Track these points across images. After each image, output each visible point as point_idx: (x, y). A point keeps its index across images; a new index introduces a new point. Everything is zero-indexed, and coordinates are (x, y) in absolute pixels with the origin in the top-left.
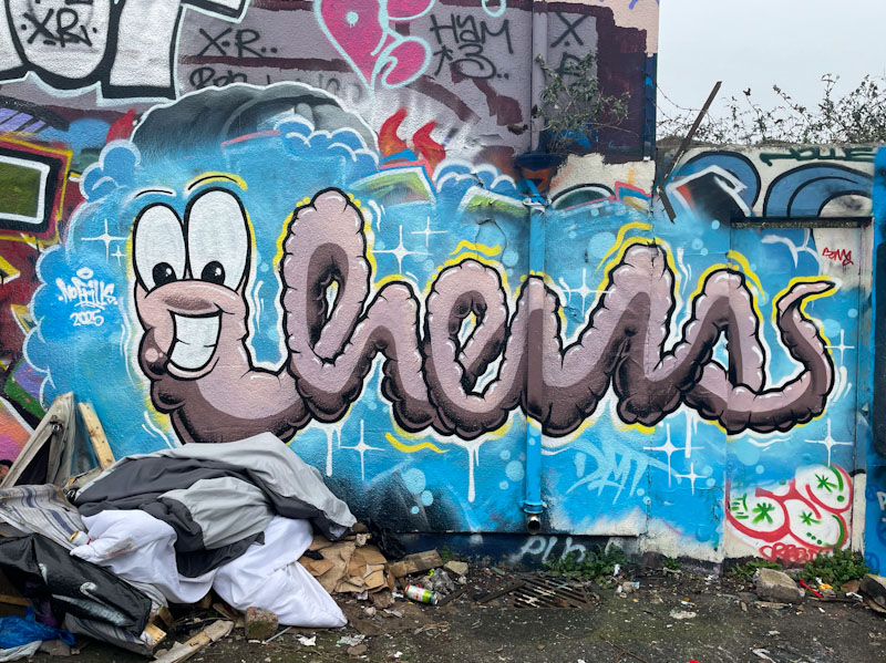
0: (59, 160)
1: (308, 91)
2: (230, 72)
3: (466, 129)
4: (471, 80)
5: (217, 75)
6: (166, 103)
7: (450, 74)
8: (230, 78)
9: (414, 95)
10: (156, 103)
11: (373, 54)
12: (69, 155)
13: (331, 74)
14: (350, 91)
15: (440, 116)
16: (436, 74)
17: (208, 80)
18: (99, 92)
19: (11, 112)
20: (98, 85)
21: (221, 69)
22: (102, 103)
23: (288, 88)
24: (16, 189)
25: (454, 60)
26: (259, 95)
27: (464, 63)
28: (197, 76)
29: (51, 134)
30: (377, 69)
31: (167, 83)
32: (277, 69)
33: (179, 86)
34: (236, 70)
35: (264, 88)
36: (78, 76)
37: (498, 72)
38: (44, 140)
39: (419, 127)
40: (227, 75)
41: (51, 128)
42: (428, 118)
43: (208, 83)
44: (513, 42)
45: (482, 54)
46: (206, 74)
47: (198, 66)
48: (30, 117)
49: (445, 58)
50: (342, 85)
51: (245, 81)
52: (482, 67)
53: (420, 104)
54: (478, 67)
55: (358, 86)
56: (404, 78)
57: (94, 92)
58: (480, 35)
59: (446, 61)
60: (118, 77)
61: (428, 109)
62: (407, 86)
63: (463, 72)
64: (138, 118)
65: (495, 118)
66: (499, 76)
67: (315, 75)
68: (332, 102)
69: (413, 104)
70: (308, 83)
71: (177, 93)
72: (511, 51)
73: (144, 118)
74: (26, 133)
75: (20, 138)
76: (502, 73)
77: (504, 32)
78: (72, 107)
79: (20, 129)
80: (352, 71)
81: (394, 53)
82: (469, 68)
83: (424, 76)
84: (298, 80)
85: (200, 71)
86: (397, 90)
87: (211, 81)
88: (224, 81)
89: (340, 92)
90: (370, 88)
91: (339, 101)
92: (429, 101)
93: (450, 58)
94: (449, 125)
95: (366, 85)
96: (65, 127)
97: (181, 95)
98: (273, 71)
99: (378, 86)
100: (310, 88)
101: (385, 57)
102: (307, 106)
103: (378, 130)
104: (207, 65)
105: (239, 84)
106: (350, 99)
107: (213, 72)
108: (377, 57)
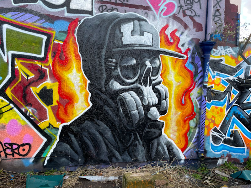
0: (50, 34)
1: (138, 16)
2: (112, 7)
3: (186, 32)
4: (188, 16)
5: (108, 8)
6: (90, 17)
7: (182, 14)
8: (112, 10)
9: (171, 20)
10: (86, 16)
11: (159, 5)
12: (54, 33)
13: (145, 11)
14: (151, 17)
15: (179, 27)
16: (178, 13)
17: (105, 10)
18: (66, 11)
19: (32, 15)
20: (65, 8)
21: (109, 6)
22: (67, 15)
23: (132, 15)
24: (34, 44)
25: (184, 9)
26: (122, 16)
27: (187, 11)
28: (101, 8)
29: (47, 25)
30: (160, 10)
31: (90, 10)
32: (128, 8)
33: (95, 11)
34: (114, 7)
35: (123, 14)
36: (58, 4)
37: (197, 14)
38: (45, 27)
39: (172, 31)
40: (111, 8)
41: (47, 22)
42: (175, 28)
43: (105, 11)
44: (201, 5)
45: (192, 8)
46: (104, 7)
47: (102, 4)
48: (39, 18)
49: (181, 9)
50: (149, 15)
51: (117, 11)
52: (192, 13)
53: (173, 23)
54: (190, 12)
55: (154, 16)
56: (168, 14)
57: (64, 10)
58: (192, 2)
59: (181, 10)
60: (73, 6)
61: (175, 25)
62: (169, 17)
63: (186, 13)
64: (80, 21)
65: (195, 29)
66: (197, 16)
67: (140, 11)
68: (145, 21)
69: (171, 23)
70: (138, 13)
71: (94, 13)
72: (201, 8)
73: (82, 21)
74: (37, 24)
75: (35, 25)
76: (198, 15)
77: (199, 2)
78: (55, 15)
79: (36, 22)
80: (152, 11)
81: (166, 6)
82: (188, 13)
83: (175, 14)
84: (135, 12)
85: (102, 6)
86: (166, 18)
87: (106, 10)
88: (110, 10)
89: (148, 17)
90: (157, 16)
91: (148, 20)
92: (175, 22)
93: (182, 9)
94: (181, 31)
95: (156, 15)
96: (53, 23)
97: (95, 14)
98: (127, 8)
99: (160, 16)
100: (139, 15)
101: (163, 7)
102: (138, 21)
103: (160, 31)
104: (105, 4)
105: (115, 12)
106: (151, 20)
107: (107, 7)
108: (160, 6)
